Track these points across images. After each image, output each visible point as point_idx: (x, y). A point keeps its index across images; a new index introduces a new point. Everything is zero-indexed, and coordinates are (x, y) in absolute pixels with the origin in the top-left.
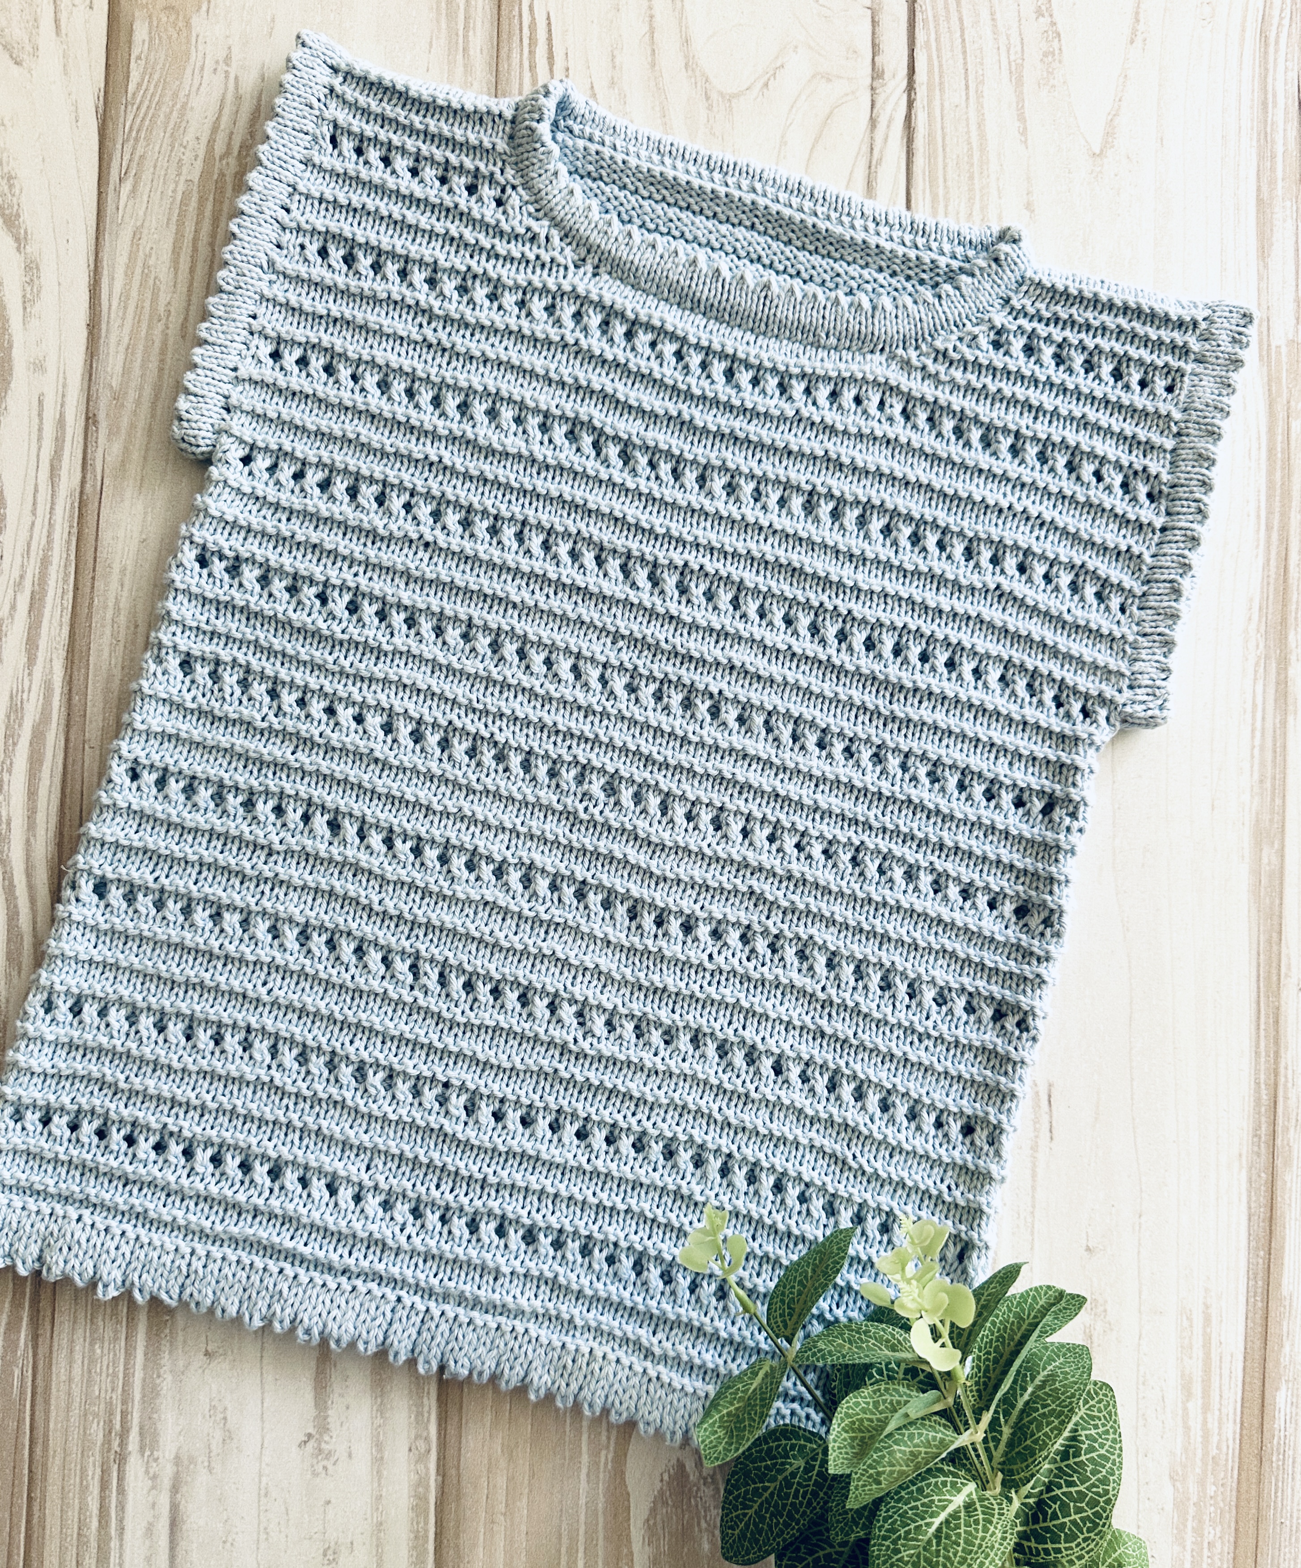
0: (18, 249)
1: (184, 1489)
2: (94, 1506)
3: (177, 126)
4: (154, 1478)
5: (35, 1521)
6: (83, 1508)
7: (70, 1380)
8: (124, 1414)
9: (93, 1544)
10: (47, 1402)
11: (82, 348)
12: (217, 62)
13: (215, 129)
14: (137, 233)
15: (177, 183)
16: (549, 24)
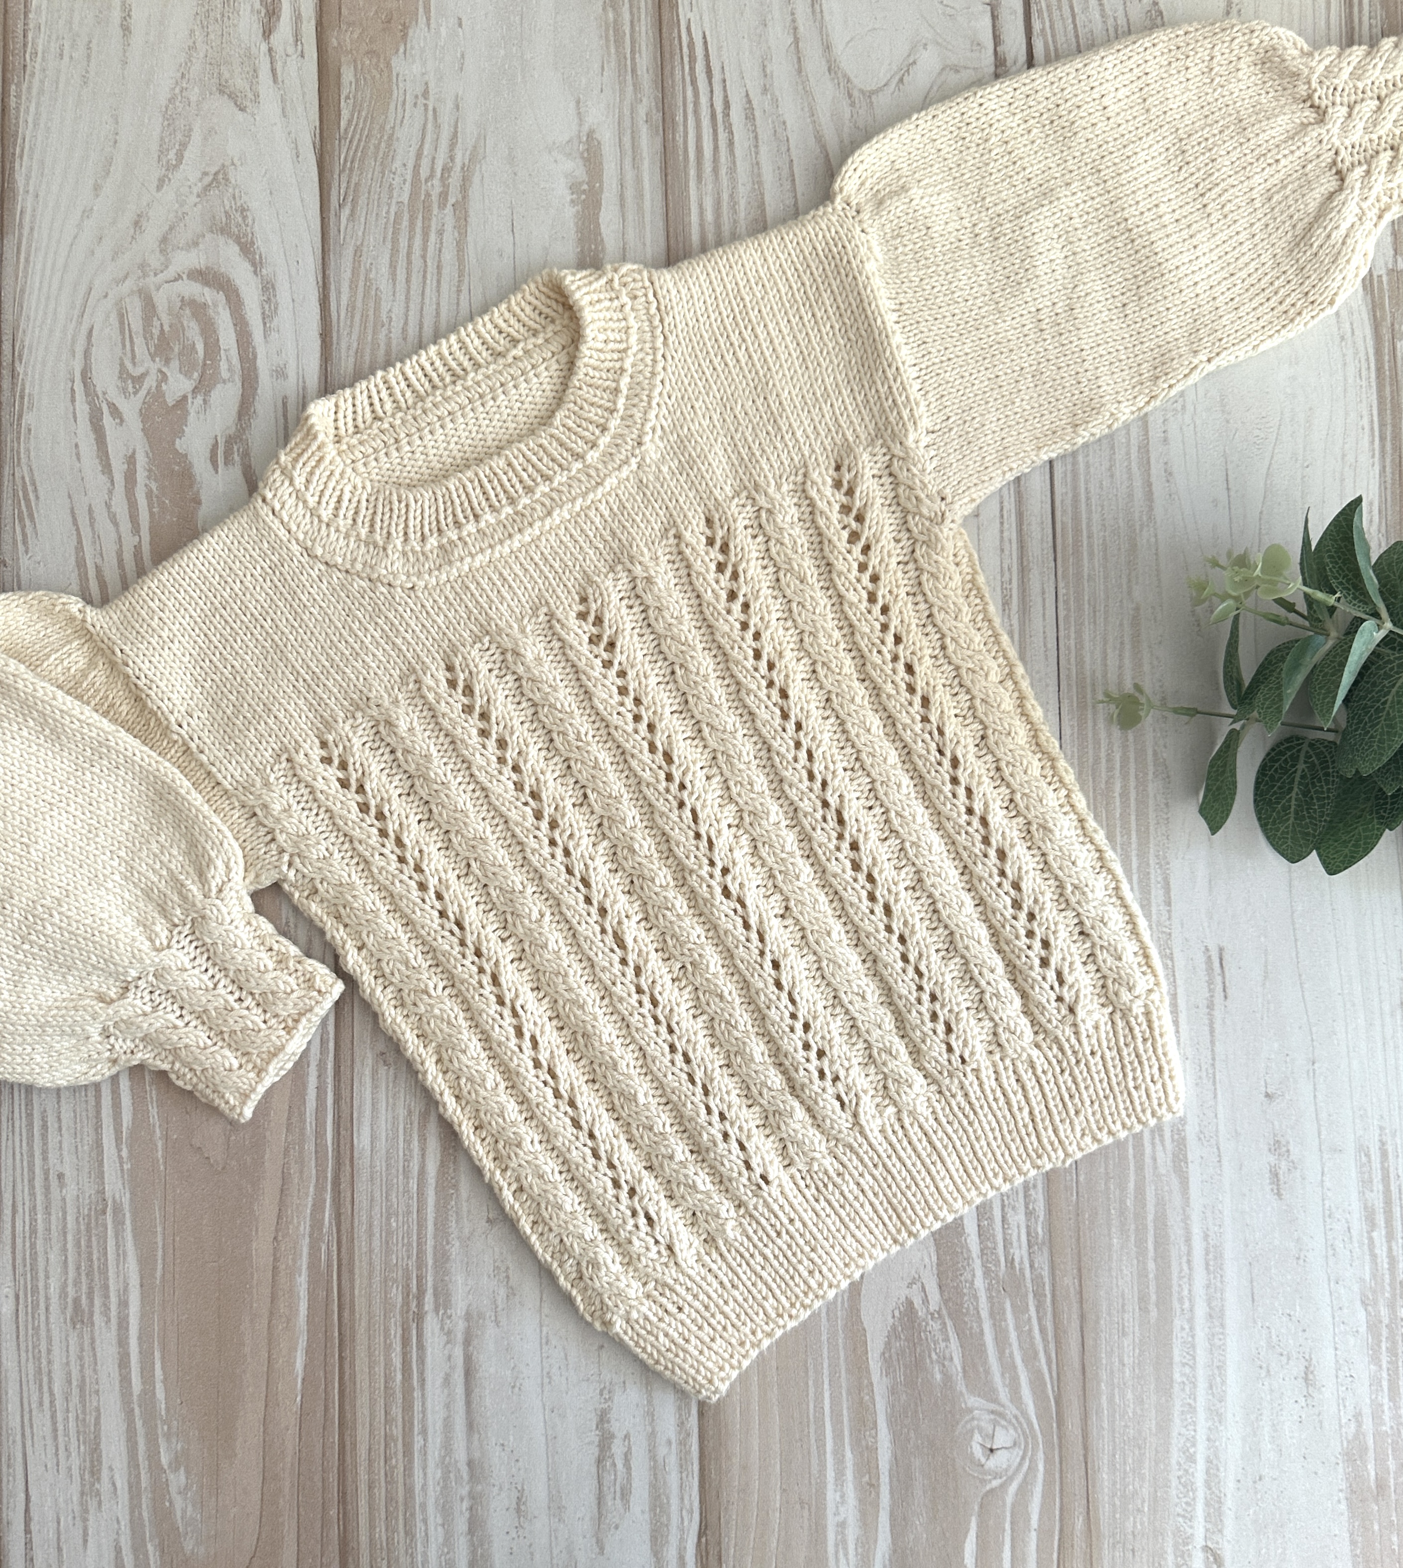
0: (255, 272)
1: (475, 1342)
2: (397, 1361)
3: (386, 155)
4: (449, 1333)
5: (347, 1377)
6: (388, 1363)
7: (371, 1251)
8: (420, 1278)
9: (399, 1395)
10: (351, 1272)
11: (318, 355)
12: (417, 97)
13: (419, 155)
14: (358, 252)
15: (389, 205)
16: (705, 43)
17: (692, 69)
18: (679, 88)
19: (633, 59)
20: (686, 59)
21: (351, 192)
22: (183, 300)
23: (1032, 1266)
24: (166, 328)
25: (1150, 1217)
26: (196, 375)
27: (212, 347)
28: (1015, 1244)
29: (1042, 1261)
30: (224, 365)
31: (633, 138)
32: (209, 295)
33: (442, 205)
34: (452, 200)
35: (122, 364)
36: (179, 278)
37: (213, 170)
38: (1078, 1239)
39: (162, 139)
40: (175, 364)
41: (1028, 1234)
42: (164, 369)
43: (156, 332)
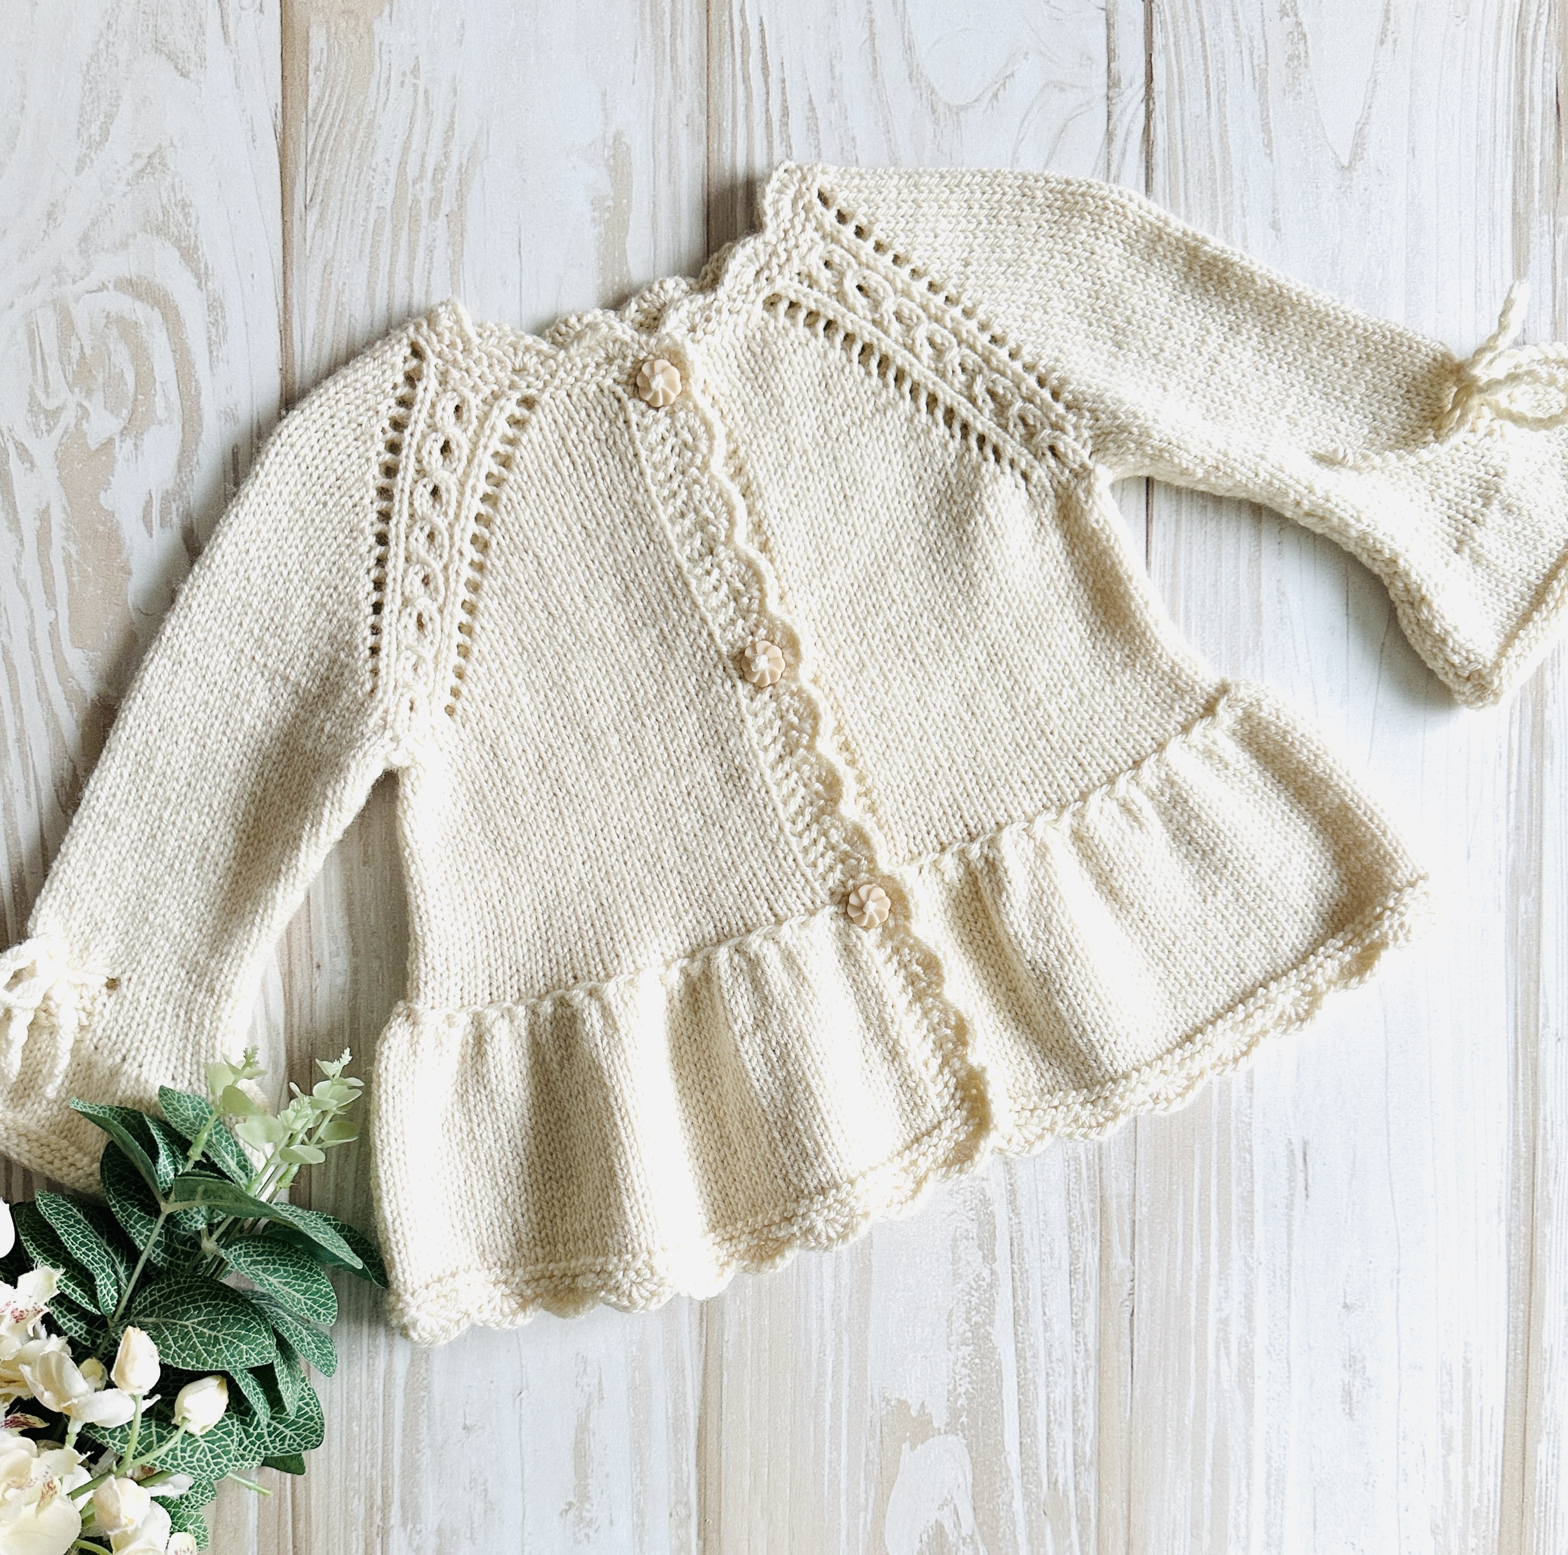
0: (200, 286)
3: (364, 146)
8: (385, 1490)
11: (276, 395)
12: (404, 74)
13: (406, 150)
14: (327, 267)
15: (367, 210)
16: (762, 30)
17: (745, 62)
18: (728, 85)
19: (673, 45)
20: (738, 50)
21: (320, 191)
22: (108, 317)
23: (1076, 1488)
24: (88, 351)
25: (1209, 1437)
26: (125, 413)
27: (145, 379)
28: (1060, 1464)
29: (1089, 1482)
30: (159, 402)
31: (670, 145)
32: (141, 312)
33: (433, 215)
34: (445, 209)
35: (32, 395)
36: (103, 288)
37: (147, 152)
38: (1130, 1460)
39: (82, 107)
40: (99, 397)
41: (1075, 1453)
42: (85, 403)
43: (75, 355)
